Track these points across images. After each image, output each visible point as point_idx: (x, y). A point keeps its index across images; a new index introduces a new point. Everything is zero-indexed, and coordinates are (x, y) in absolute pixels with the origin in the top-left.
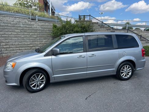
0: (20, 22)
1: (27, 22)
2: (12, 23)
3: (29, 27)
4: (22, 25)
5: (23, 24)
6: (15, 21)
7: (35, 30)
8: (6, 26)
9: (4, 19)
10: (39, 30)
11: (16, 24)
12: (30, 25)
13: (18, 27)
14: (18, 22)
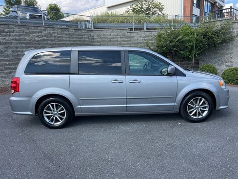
0: (117, 35)
1: (126, 34)
2: (109, 37)
3: (127, 41)
4: (120, 39)
5: (121, 37)
6: (113, 34)
7: (136, 43)
8: (102, 41)
9: (102, 33)
10: (141, 43)
11: (113, 38)
12: (129, 37)
13: (115, 41)
14: (115, 35)
